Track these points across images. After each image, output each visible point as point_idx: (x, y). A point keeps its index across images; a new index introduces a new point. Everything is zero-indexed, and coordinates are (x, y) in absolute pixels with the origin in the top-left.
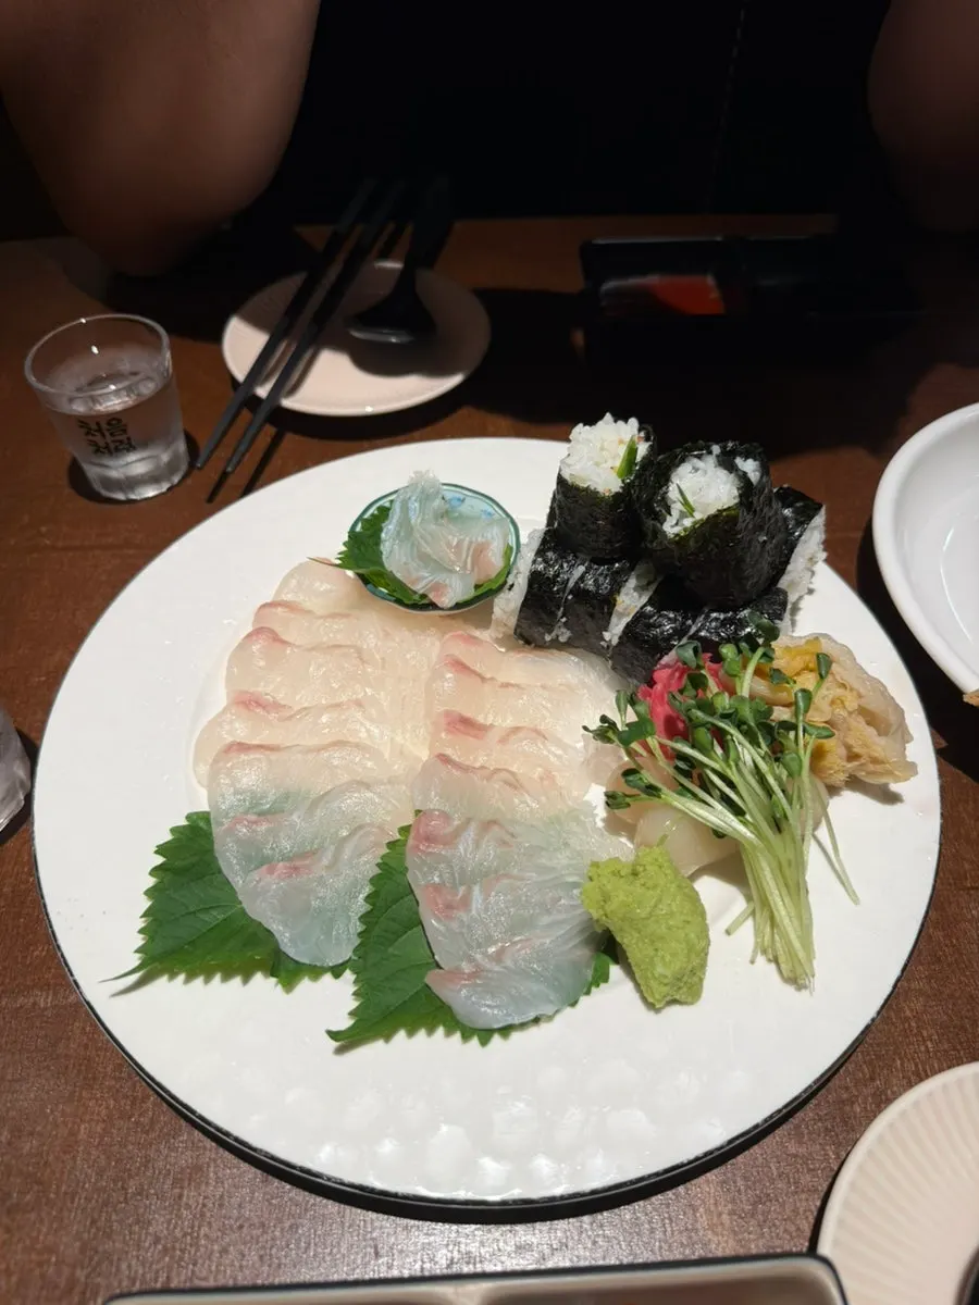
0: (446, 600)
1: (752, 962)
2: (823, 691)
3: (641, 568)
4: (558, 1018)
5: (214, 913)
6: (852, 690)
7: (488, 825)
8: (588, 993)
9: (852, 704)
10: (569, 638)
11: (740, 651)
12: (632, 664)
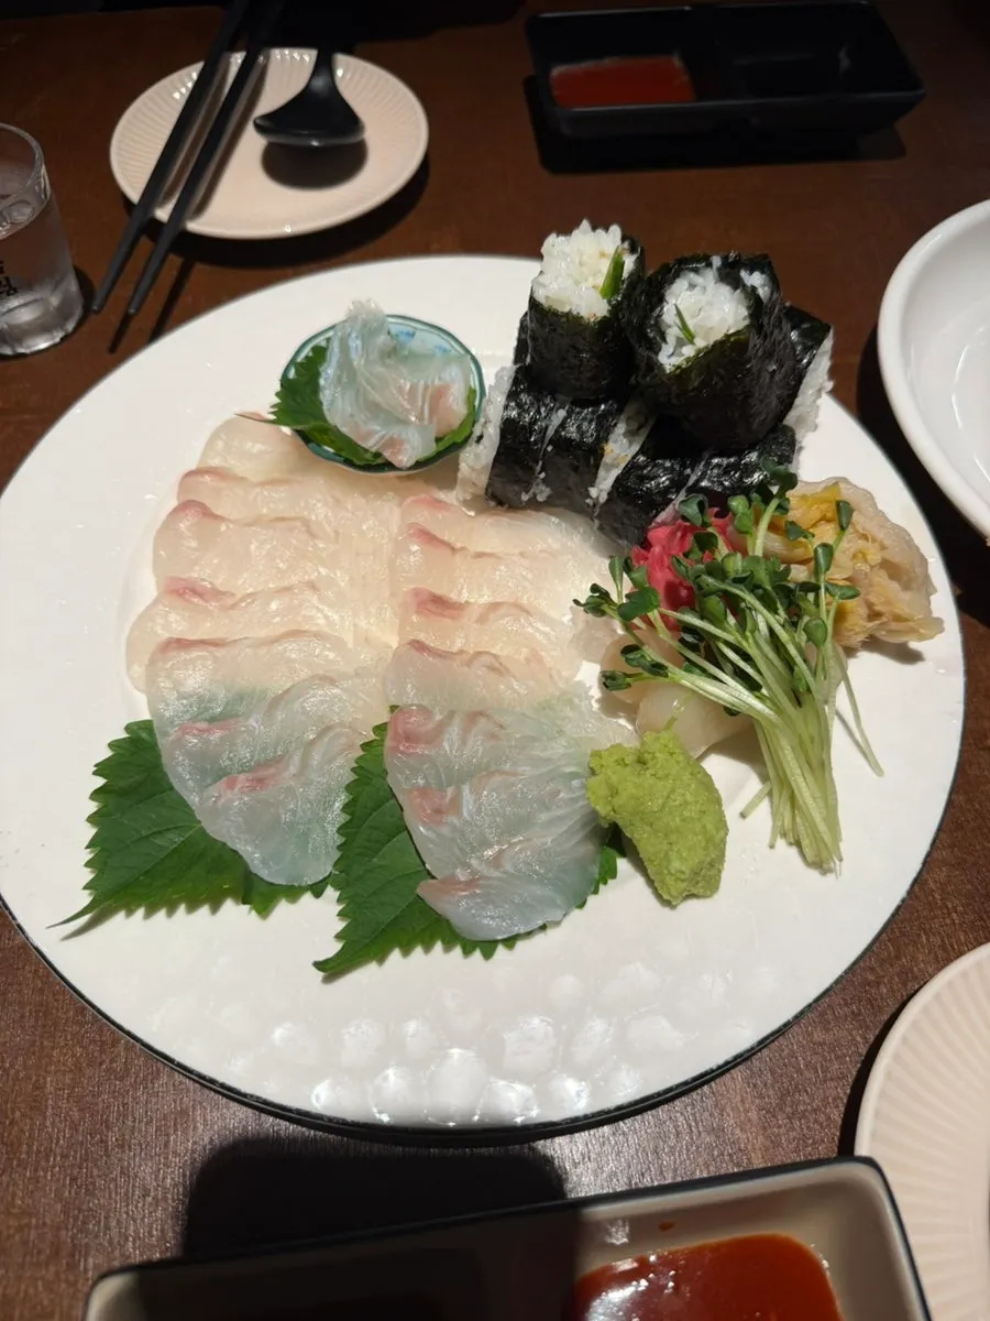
0: (405, 458)
1: (772, 847)
2: (844, 544)
4: (566, 923)
6: (874, 541)
7: (474, 717)
8: (596, 892)
9: (875, 557)
10: (549, 497)
12: (623, 524)
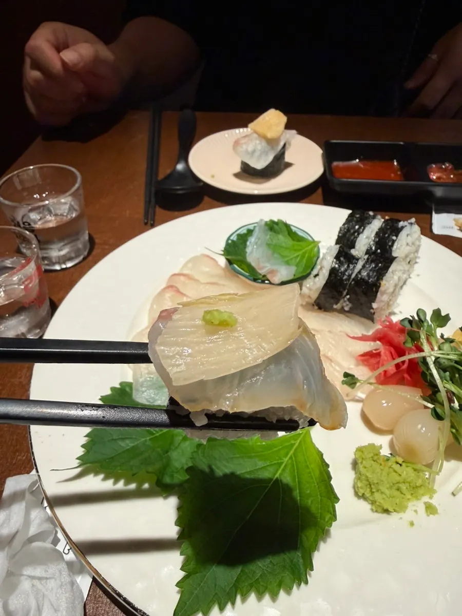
0: (277, 279)
5: (128, 441)
10: (350, 308)
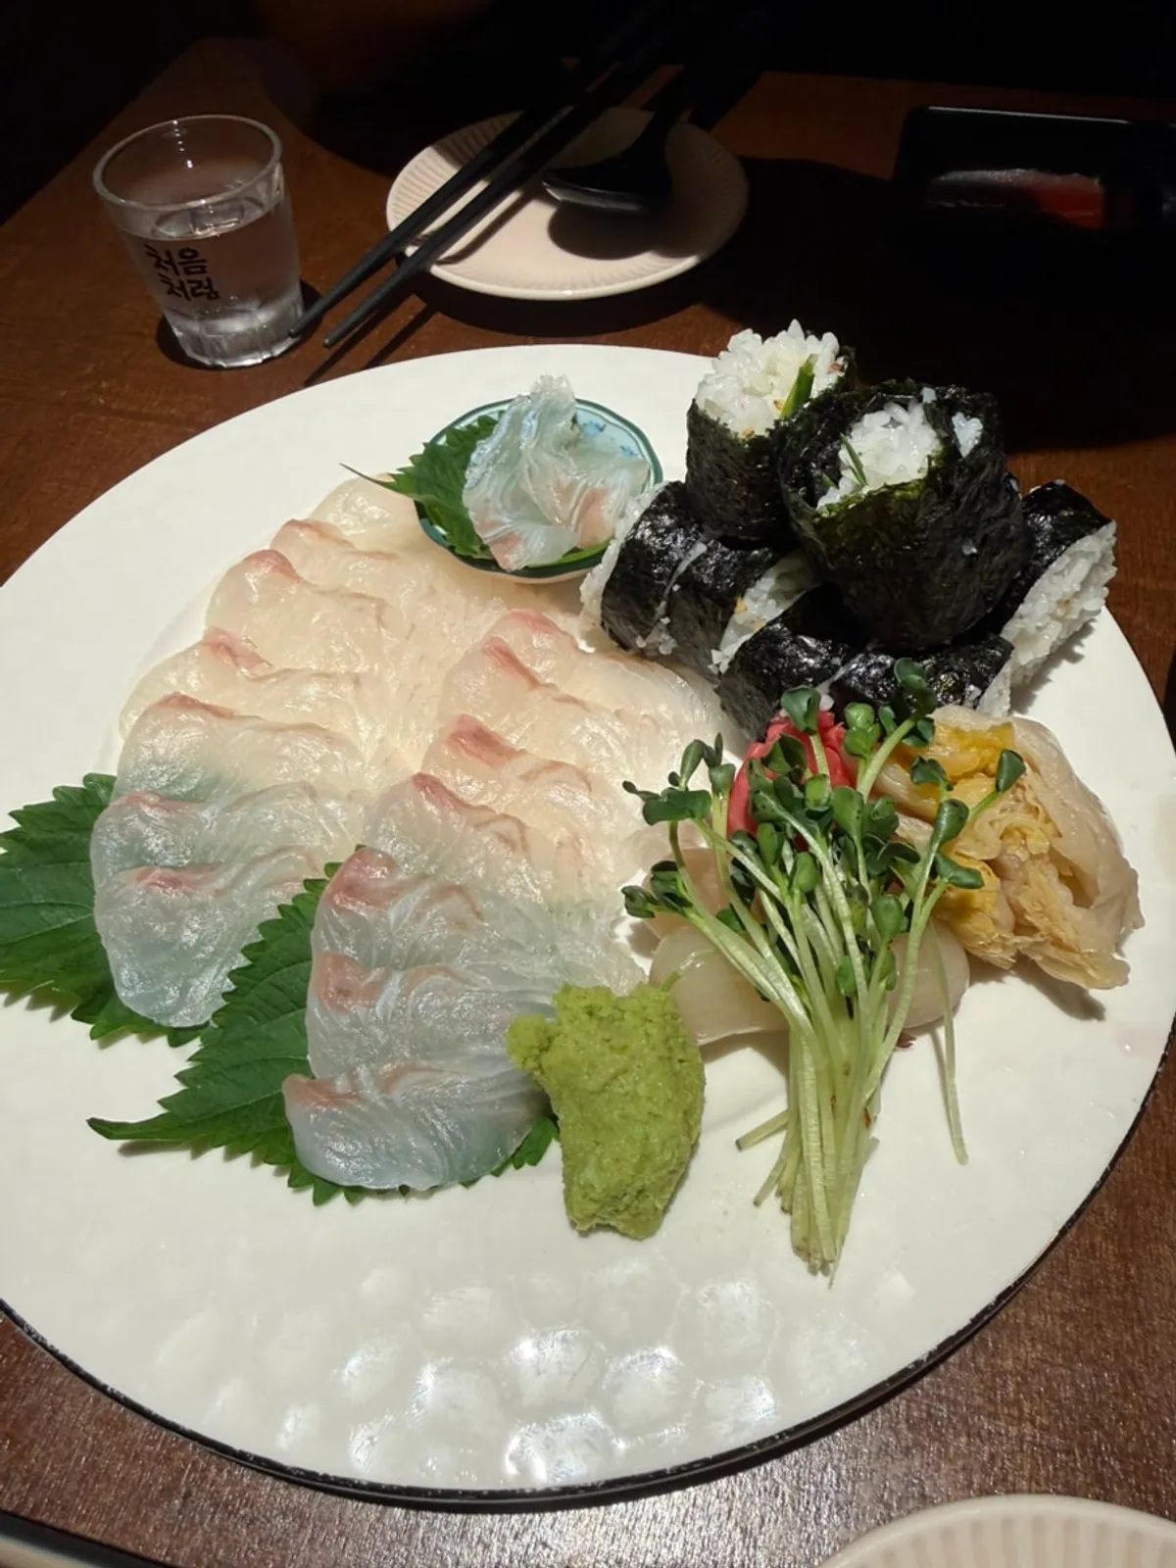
0: (514, 560)
1: (757, 1203)
2: (994, 812)
3: (787, 564)
4: (438, 1198)
5: (60, 912)
6: (1048, 820)
7: (446, 891)
8: (497, 1173)
9: (1039, 843)
10: (674, 650)
11: (877, 719)
12: (745, 708)
